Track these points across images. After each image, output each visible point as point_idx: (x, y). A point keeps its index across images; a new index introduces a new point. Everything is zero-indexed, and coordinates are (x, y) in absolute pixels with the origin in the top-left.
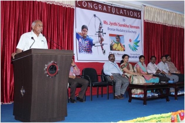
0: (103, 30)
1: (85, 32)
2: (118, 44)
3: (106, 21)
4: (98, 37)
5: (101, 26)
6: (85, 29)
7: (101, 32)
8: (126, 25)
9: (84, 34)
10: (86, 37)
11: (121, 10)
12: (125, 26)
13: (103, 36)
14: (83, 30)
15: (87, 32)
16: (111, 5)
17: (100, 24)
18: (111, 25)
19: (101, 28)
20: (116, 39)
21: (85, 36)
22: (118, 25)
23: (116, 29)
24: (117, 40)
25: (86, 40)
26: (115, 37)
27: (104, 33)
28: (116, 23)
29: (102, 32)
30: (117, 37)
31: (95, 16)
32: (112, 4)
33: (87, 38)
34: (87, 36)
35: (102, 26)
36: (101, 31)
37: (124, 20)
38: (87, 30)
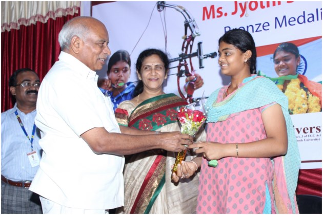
0: (199, 44)
1: (121, 73)
2: (286, 83)
3: (212, 7)
4: (176, 77)
5: (189, 33)
6: (119, 65)
7: (195, 54)
9: (117, 80)
10: (122, 89)
13: (201, 67)
14: (115, 67)
15: (128, 72)
17: (187, 25)
18: (240, 11)
19: (192, 38)
20: (277, 62)
21: (121, 84)
23: (272, 23)
24: (278, 70)
25: (123, 98)
26: (272, 55)
27: (208, 56)
29: (198, 53)
30: (281, 54)
31: (164, 7)
33: (126, 92)
34: (128, 84)
35: (195, 30)
36: (195, 50)
38: (127, 66)
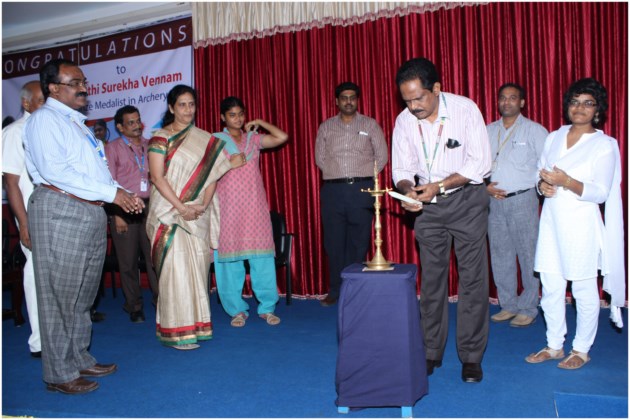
8: (130, 82)
11: (113, 43)
12: (124, 86)
16: (78, 42)
22: (101, 90)
28: (95, 86)
32: (80, 39)
37: (121, 70)
